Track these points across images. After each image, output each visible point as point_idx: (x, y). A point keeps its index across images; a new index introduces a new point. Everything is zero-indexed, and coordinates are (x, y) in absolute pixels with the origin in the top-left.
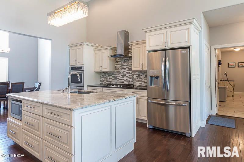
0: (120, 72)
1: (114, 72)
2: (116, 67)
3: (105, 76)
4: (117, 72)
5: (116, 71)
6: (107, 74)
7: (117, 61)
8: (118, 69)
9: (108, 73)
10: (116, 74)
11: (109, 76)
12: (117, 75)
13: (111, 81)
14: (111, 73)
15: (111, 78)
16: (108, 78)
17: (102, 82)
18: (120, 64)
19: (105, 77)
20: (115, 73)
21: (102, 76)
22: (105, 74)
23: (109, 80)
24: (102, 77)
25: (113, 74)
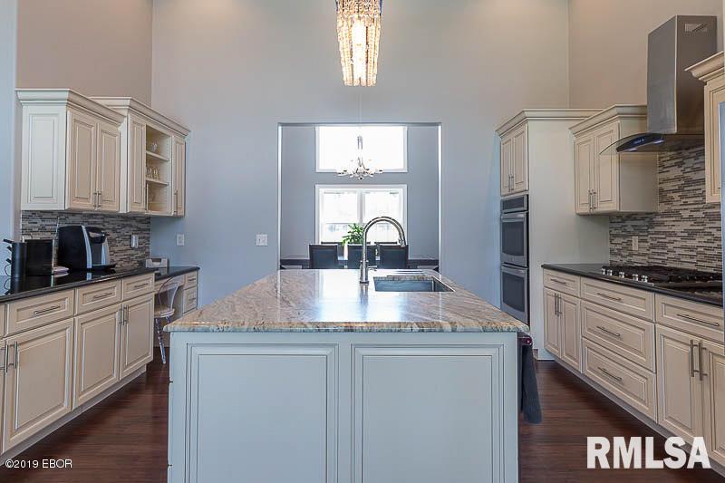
0: (677, 212)
1: (656, 214)
2: (661, 190)
3: (625, 230)
4: (667, 214)
5: (662, 208)
6: (629, 223)
7: (666, 164)
8: (670, 201)
9: (635, 219)
10: (662, 224)
11: (637, 229)
12: (666, 229)
13: (644, 255)
14: (643, 219)
15: (646, 241)
16: (635, 240)
17: (616, 254)
18: (678, 178)
19: (624, 237)
20: (659, 219)
21: (614, 232)
22: (623, 221)
23: (639, 251)
24: (617, 236)
25: (652, 225)
